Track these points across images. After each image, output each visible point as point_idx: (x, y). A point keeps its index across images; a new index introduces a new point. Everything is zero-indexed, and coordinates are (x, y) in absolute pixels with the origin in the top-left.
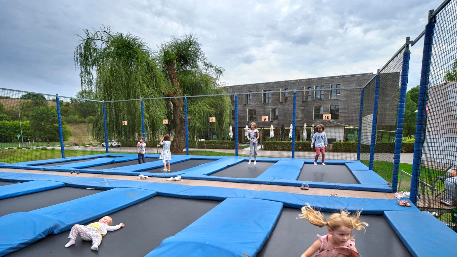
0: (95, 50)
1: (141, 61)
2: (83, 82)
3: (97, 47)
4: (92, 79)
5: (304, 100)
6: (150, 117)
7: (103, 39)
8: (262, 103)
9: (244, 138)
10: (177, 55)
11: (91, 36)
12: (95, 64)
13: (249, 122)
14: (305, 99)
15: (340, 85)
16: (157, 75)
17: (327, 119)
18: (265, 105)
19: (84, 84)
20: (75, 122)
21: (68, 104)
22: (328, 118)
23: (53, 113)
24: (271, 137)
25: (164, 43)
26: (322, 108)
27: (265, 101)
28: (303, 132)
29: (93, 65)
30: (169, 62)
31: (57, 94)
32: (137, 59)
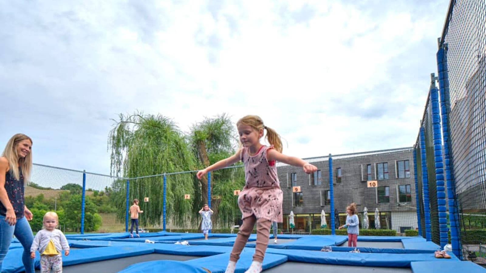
0: (127, 133)
1: (169, 139)
2: (113, 162)
3: (130, 130)
4: (122, 159)
5: (363, 180)
6: (175, 196)
7: (135, 122)
8: (310, 185)
9: (289, 226)
10: (208, 134)
11: (125, 120)
12: (126, 146)
13: (294, 208)
14: (364, 178)
15: (408, 160)
16: (185, 153)
17: (372, 186)
18: (313, 187)
19: (114, 164)
20: (107, 212)
21: (102, 194)
22: (374, 185)
23: (87, 202)
24: (323, 225)
25: (195, 124)
26: (387, 189)
27: (313, 182)
28: (364, 218)
29: (124, 146)
30: (199, 142)
31: (84, 171)
32: (166, 137)
